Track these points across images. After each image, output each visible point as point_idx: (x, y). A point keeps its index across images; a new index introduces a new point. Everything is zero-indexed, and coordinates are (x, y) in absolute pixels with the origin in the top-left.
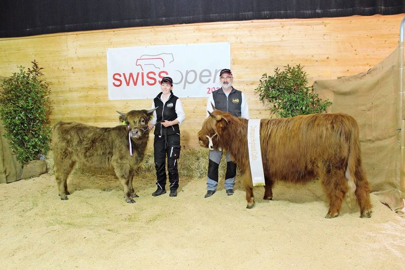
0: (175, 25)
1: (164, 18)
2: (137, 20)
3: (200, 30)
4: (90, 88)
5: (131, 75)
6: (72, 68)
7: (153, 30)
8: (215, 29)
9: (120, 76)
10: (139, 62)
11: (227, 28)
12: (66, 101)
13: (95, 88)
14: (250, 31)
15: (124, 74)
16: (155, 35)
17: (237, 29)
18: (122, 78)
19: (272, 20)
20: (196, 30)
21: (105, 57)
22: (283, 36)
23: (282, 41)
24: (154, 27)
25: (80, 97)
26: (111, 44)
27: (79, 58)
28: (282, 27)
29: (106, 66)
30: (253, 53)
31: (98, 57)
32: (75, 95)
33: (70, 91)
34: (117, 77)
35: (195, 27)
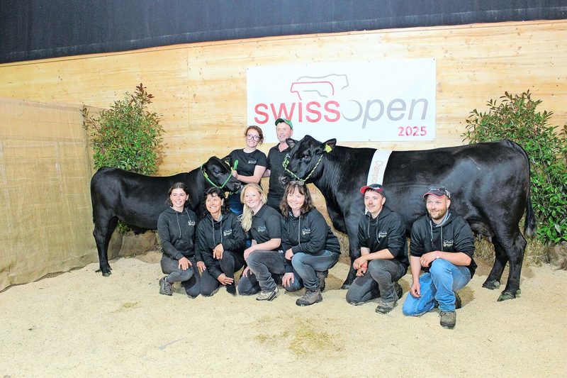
0: (352, 32)
1: (334, 23)
2: (294, 26)
3: (389, 40)
4: (221, 126)
5: (283, 106)
6: (195, 96)
7: (316, 39)
8: (412, 38)
9: (266, 107)
10: (295, 88)
11: (431, 36)
12: (184, 144)
13: (228, 126)
14: (467, 41)
15: (272, 105)
16: (320, 46)
17: (446, 37)
18: (269, 112)
19: (502, 24)
20: (383, 39)
21: (244, 80)
22: (520, 48)
23: (518, 55)
24: (319, 35)
25: (205, 138)
26: (254, 60)
27: (205, 82)
28: (519, 34)
29: (244, 92)
30: (471, 74)
31: (233, 80)
32: (197, 135)
33: (191, 129)
34: (261, 109)
35: (381, 35)
